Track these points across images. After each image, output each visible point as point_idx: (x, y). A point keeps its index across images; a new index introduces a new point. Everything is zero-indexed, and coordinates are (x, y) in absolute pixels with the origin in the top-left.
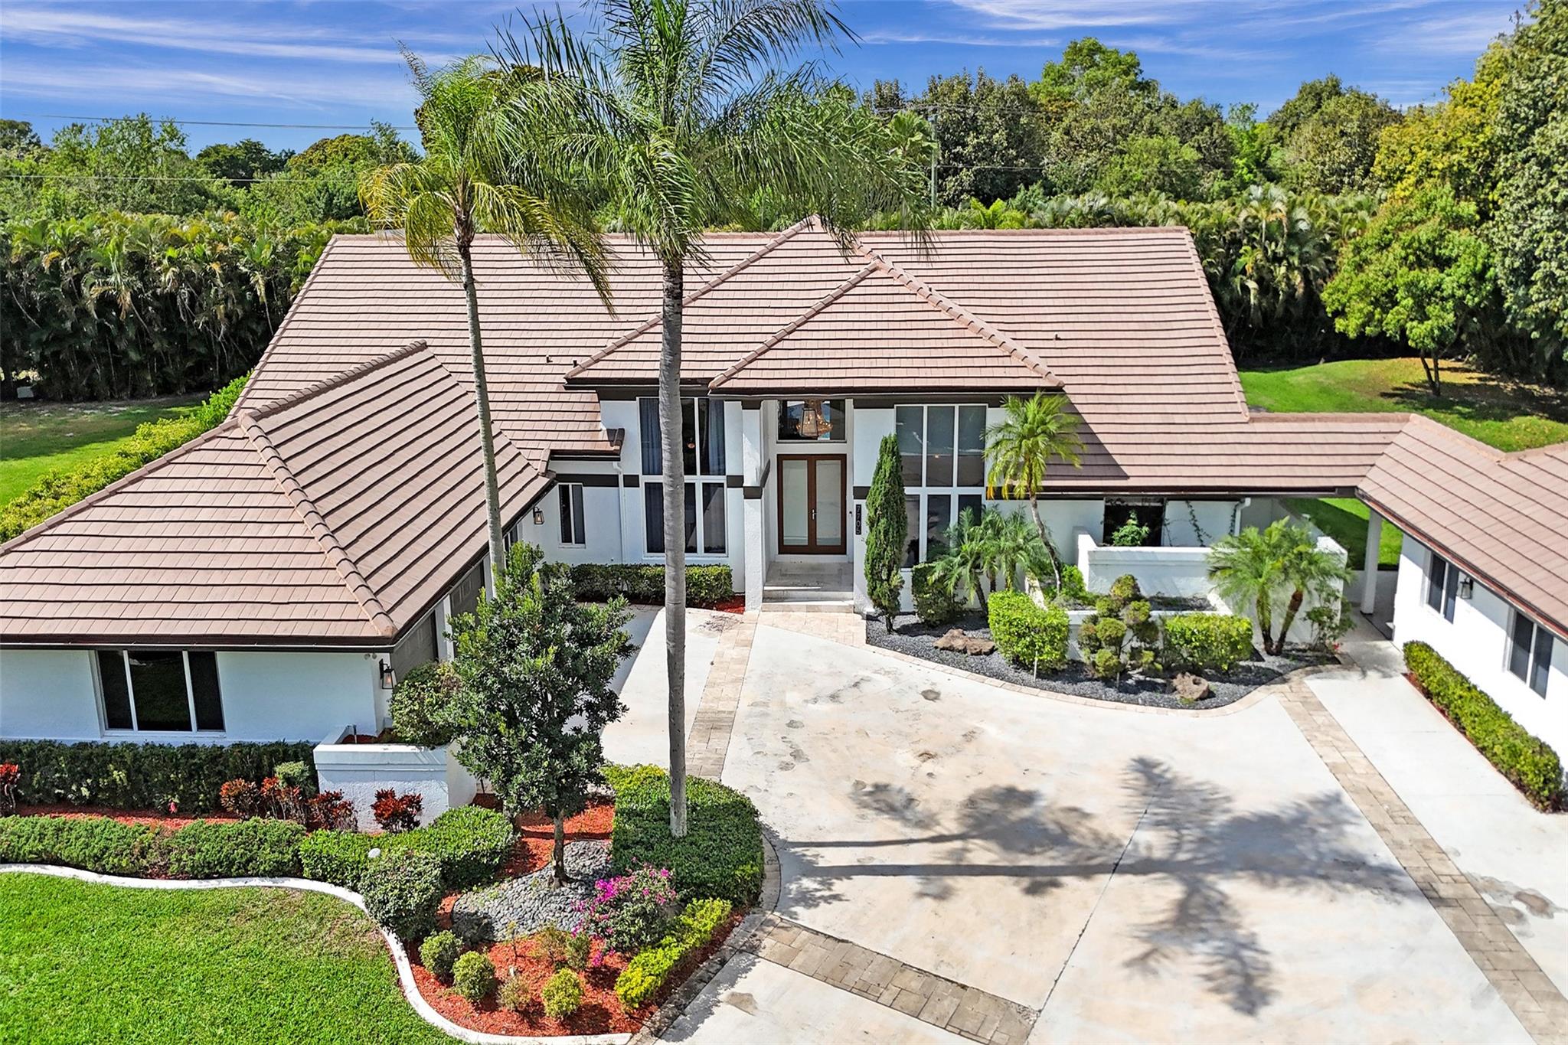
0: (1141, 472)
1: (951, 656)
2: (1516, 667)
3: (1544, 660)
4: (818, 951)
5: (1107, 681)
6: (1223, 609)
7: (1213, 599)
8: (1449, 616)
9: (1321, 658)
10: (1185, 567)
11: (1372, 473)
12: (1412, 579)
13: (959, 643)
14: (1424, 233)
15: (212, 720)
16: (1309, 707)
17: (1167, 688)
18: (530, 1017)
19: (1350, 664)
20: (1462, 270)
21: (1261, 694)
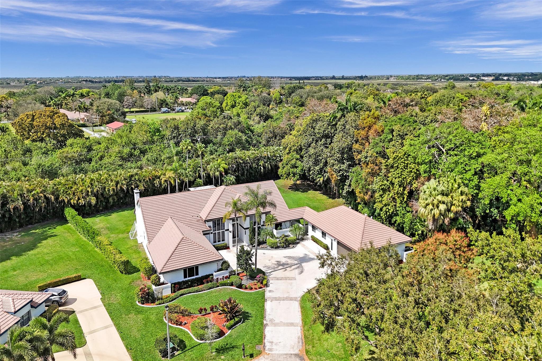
0: (279, 221)
1: (262, 248)
2: (323, 237)
3: (325, 236)
4: (274, 279)
5: (282, 247)
6: (292, 236)
7: (291, 235)
8: (315, 232)
9: (302, 239)
10: (287, 231)
11: (304, 215)
12: (310, 228)
13: (263, 247)
14: (293, 162)
15: (197, 274)
16: (304, 245)
17: (289, 247)
18: (256, 289)
19: (305, 240)
20: (300, 168)
21: (298, 245)
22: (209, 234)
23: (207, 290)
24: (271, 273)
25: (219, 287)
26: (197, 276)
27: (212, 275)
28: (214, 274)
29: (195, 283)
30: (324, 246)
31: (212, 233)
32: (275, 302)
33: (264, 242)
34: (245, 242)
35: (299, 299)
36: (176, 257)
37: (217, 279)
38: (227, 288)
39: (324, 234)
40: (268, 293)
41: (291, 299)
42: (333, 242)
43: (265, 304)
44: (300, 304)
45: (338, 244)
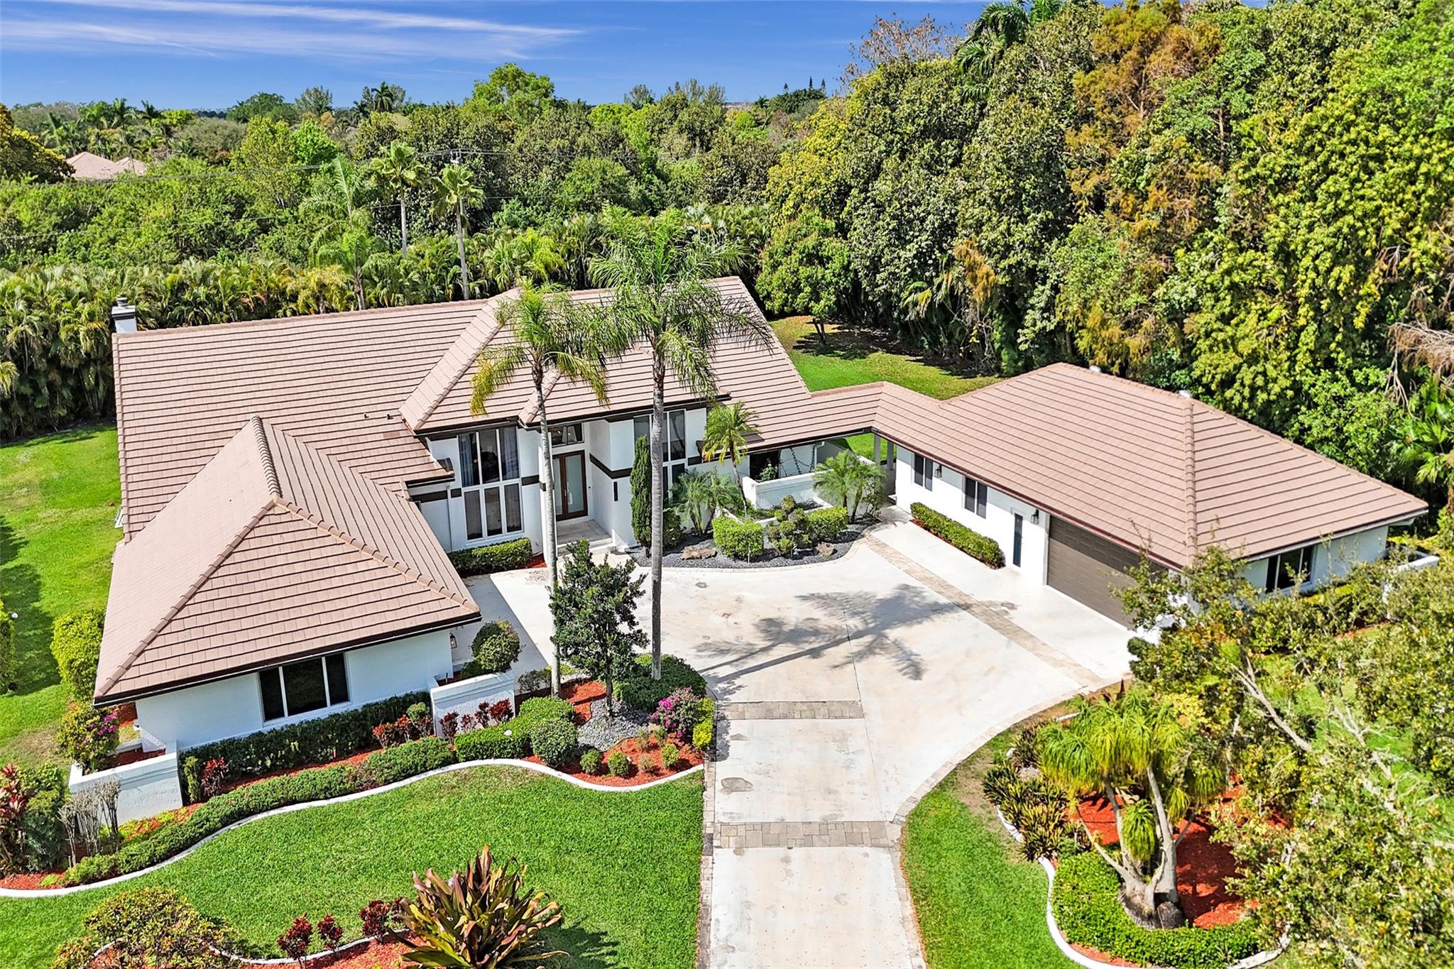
0: (770, 438)
1: (694, 561)
2: (968, 506)
3: (983, 500)
4: (752, 710)
5: (785, 556)
6: (827, 506)
7: (819, 501)
8: (930, 488)
9: (872, 521)
10: (802, 486)
11: (876, 417)
12: (904, 471)
13: (695, 554)
15: (341, 695)
16: (881, 546)
17: (814, 552)
18: (655, 772)
19: (886, 521)
20: (836, 265)
21: (857, 545)
22: (442, 495)
23: (387, 782)
24: (738, 682)
25: (456, 761)
26: (340, 708)
27: (425, 697)
28: (436, 692)
29: (327, 743)
30: (980, 546)
31: (456, 493)
32: (759, 856)
33: (703, 535)
34: (613, 533)
35: (895, 833)
36: (218, 605)
37: (451, 718)
38: (499, 771)
39: (975, 491)
40: (720, 796)
41: (852, 835)
42: (1027, 526)
43: (705, 872)
44: (906, 868)
45: (1051, 534)
